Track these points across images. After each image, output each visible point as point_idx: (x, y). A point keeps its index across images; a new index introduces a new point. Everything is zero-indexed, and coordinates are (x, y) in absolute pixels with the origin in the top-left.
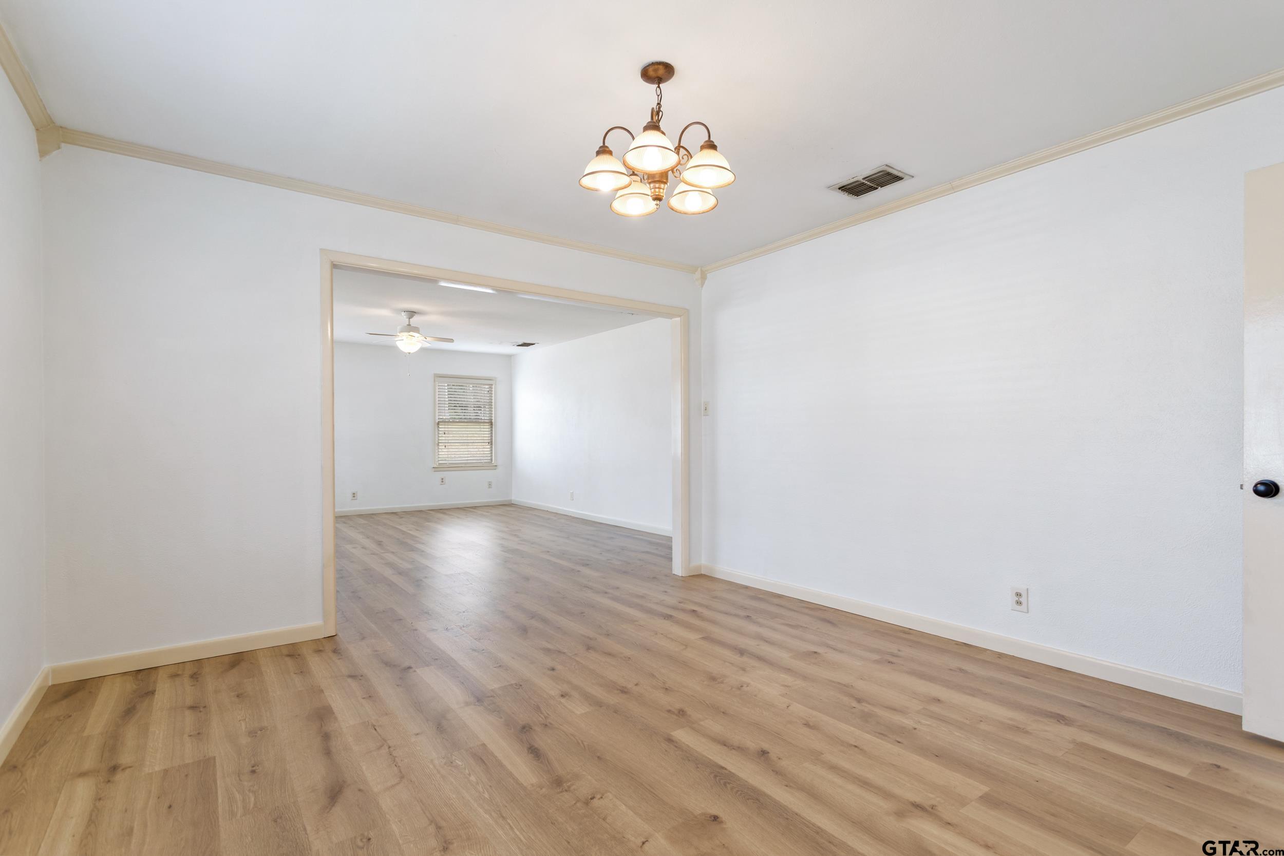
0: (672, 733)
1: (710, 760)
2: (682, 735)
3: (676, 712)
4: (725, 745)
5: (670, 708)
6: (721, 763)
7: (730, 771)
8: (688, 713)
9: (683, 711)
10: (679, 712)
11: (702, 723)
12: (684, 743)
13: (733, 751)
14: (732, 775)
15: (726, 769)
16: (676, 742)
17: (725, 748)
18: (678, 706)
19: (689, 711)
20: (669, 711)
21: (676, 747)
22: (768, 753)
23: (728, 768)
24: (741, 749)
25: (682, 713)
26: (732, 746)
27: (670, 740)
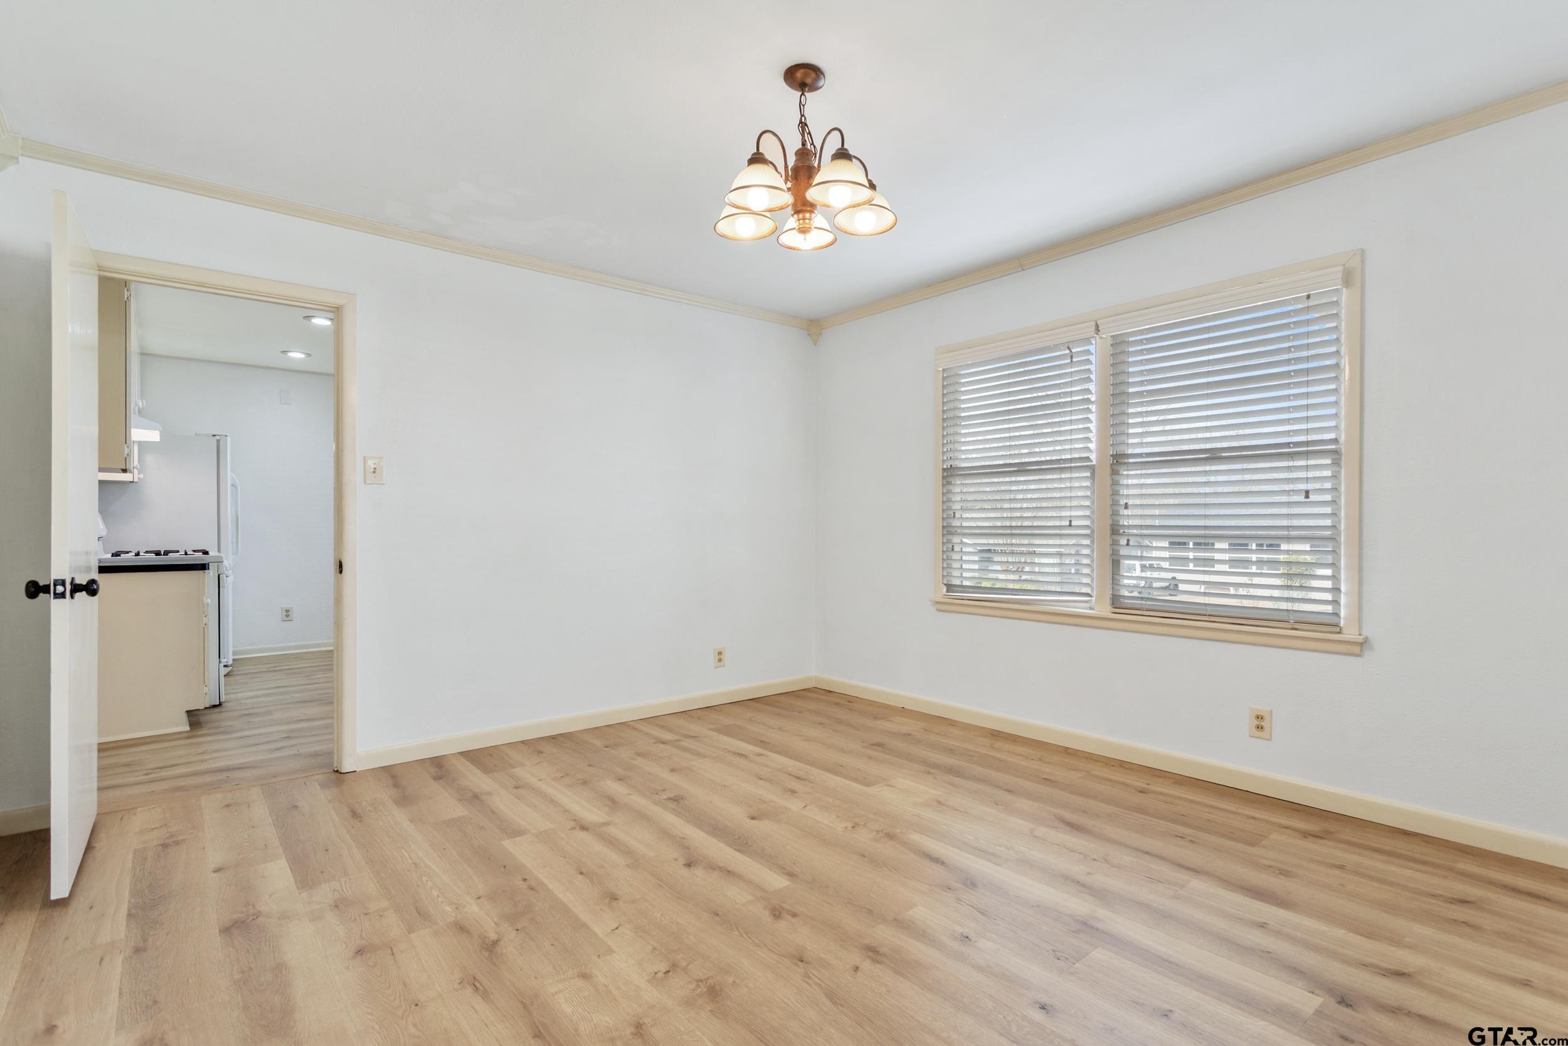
0: (788, 883)
1: (749, 857)
2: (776, 882)
3: (784, 914)
4: (728, 871)
5: (793, 920)
6: (738, 855)
7: (732, 847)
8: (767, 913)
9: (775, 915)
10: (780, 913)
11: (750, 898)
12: (775, 872)
13: (722, 865)
14: (730, 845)
15: (735, 849)
16: (783, 873)
17: (729, 869)
18: (783, 925)
19: (765, 917)
20: (794, 915)
21: (784, 868)
22: (684, 865)
23: (734, 851)
24: (712, 867)
25: (777, 914)
26: (721, 871)
27: (791, 875)
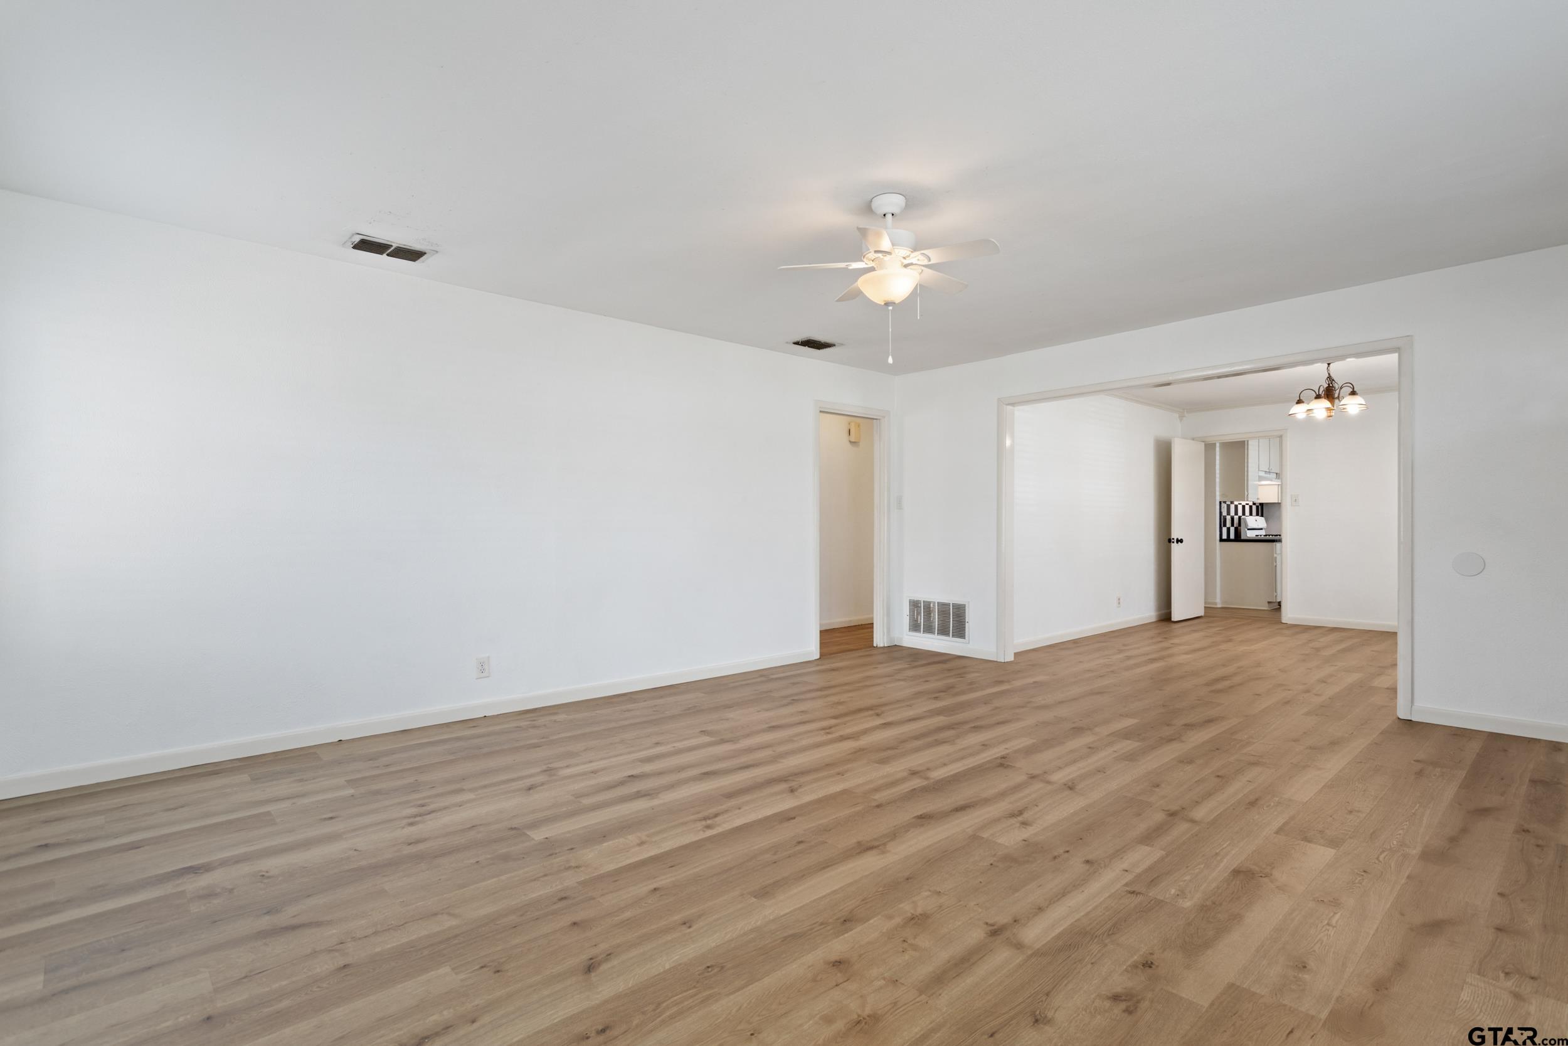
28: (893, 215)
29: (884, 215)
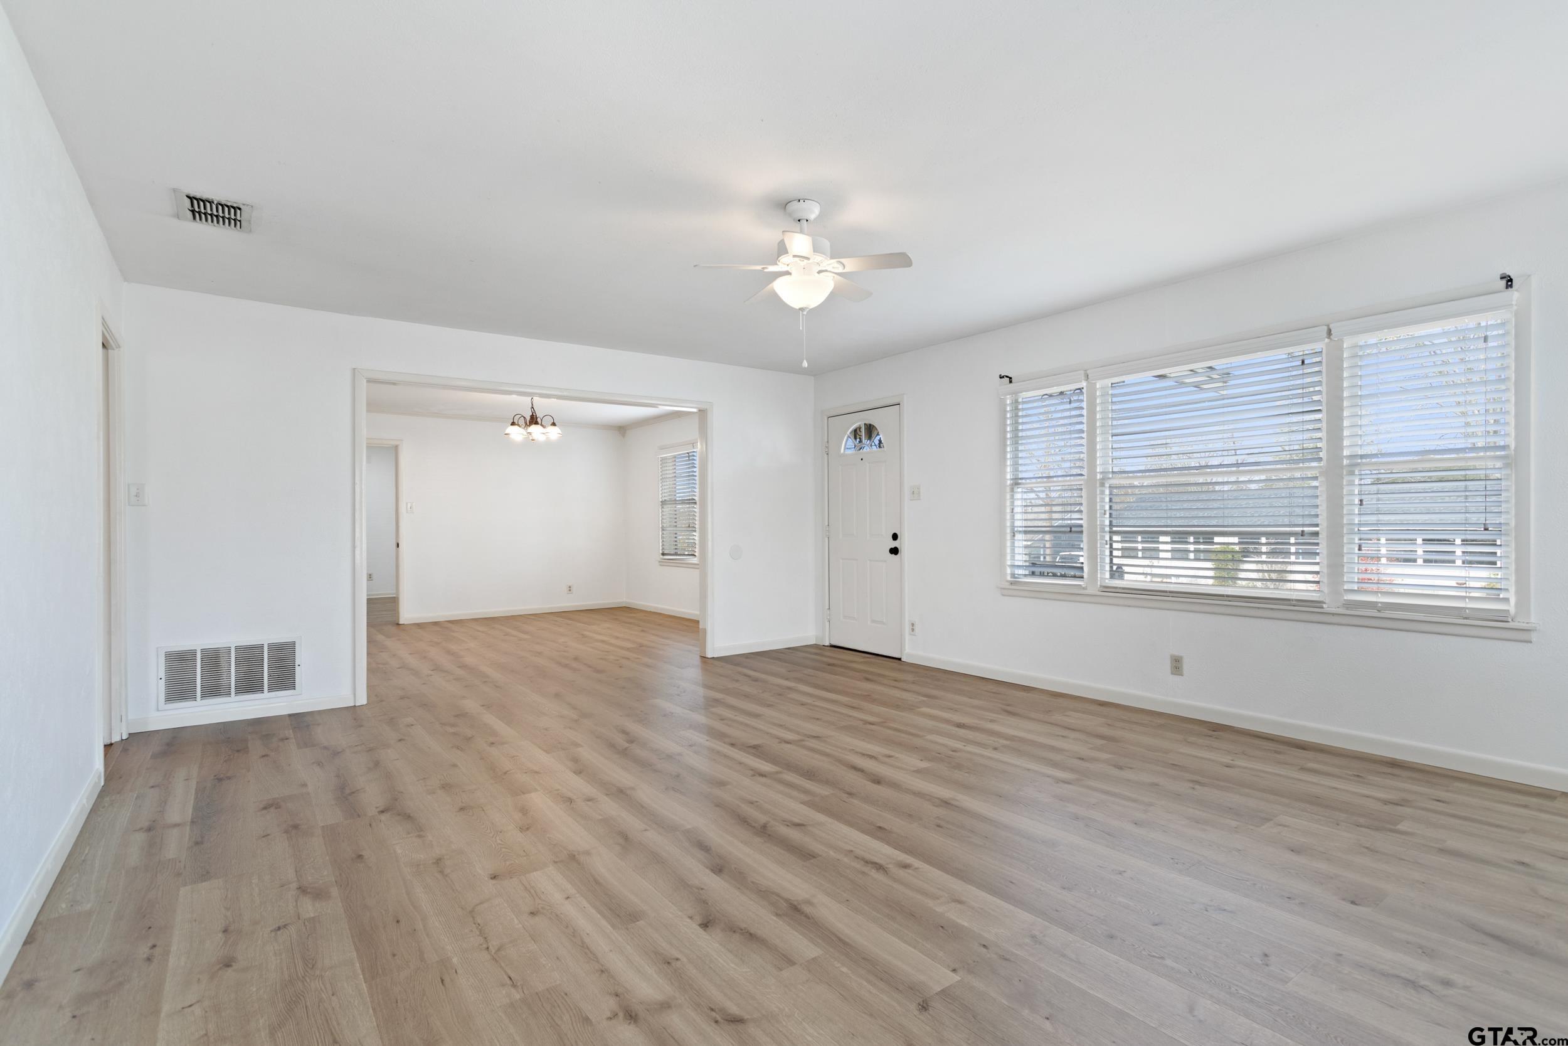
28: (807, 220)
29: (799, 221)
